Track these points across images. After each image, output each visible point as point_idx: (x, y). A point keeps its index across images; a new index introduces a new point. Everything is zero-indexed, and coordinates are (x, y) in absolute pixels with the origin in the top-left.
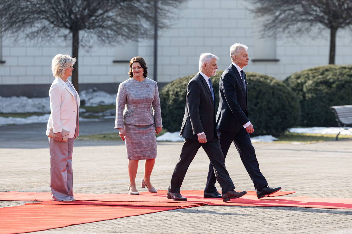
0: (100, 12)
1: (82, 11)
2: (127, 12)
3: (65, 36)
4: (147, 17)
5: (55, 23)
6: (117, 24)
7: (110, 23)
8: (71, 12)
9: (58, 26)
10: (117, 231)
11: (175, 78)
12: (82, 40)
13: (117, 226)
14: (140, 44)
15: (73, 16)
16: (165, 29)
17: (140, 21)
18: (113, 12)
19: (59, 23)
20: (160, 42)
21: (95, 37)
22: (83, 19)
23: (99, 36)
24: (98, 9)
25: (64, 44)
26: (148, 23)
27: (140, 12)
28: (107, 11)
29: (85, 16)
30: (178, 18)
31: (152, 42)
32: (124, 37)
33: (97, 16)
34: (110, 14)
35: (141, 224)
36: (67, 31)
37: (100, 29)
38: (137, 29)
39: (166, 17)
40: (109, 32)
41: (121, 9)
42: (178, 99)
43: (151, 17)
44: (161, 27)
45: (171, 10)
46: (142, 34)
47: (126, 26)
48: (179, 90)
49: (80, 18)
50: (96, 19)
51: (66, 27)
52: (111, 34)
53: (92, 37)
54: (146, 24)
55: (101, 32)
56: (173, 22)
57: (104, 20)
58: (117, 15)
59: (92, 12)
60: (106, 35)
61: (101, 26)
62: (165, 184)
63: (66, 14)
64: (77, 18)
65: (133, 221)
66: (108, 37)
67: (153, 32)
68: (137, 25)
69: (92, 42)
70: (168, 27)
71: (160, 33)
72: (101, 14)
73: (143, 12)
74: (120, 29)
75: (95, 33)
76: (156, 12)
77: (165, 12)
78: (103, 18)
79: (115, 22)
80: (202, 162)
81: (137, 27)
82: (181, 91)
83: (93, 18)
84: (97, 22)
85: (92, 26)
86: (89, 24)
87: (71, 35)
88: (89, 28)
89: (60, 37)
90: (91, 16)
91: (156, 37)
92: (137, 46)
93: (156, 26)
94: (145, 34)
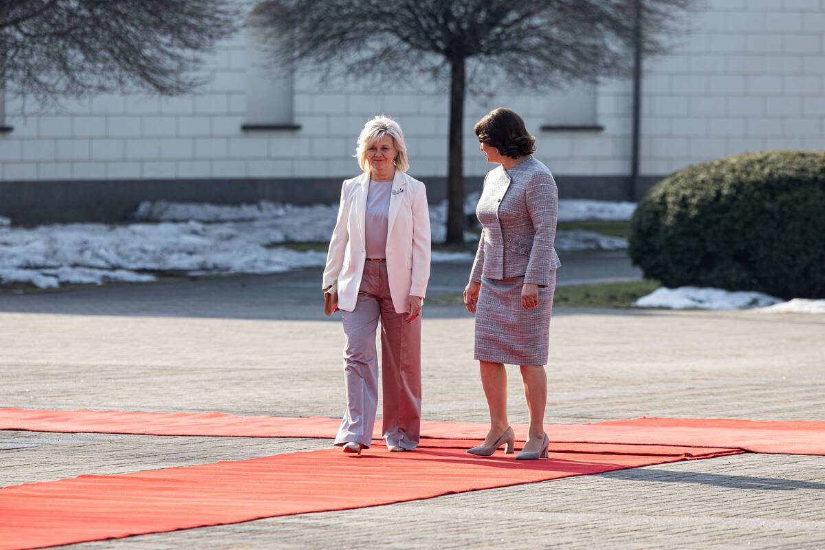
0: (513, 16)
1: (473, 14)
2: (573, 17)
3: (435, 71)
4: (617, 28)
5: (413, 39)
6: (550, 44)
7: (534, 41)
8: (448, 16)
9: (418, 47)
10: (549, 507)
11: (680, 166)
12: (472, 80)
13: (549, 497)
14: (601, 89)
15: (452, 26)
16: (658, 57)
17: (602, 37)
18: (542, 17)
19: (421, 39)
20: (647, 84)
21: (501, 73)
22: (476, 31)
23: (510, 71)
24: (508, 10)
25: (432, 87)
26: (621, 42)
27: (602, 17)
28: (528, 15)
29: (481, 25)
30: (689, 32)
31: (628, 85)
32: (567, 74)
33: (507, 26)
34: (537, 21)
35: (603, 494)
36: (438, 60)
37: (514, 55)
38: (595, 55)
39: (661, 28)
40: (534, 61)
41: (560, 9)
42: (687, 214)
43: (627, 29)
44: (651, 52)
45: (674, 13)
46: (606, 66)
47: (570, 47)
48: (688, 192)
49: (469, 30)
50: (503, 32)
51: (437, 50)
52: (537, 67)
53: (494, 73)
54: (615, 45)
55: (515, 61)
56: (676, 40)
57: (521, 35)
58: (551, 24)
59: (496, 17)
60: (527, 69)
61: (514, 48)
62: (657, 404)
63: (436, 20)
64: (462, 30)
65: (584, 487)
66: (530, 73)
67: (631, 63)
68: (595, 47)
69: (494, 83)
70: (664, 52)
71: (647, 64)
72: (516, 21)
73: (609, 17)
74: (558, 54)
75: (501, 64)
76: (638, 17)
77: (659, 17)
78: (519, 31)
79: (547, 38)
80: (739, 356)
81: (597, 52)
82: (693, 196)
83: (498, 30)
84: (506, 40)
85: (495, 48)
86: (489, 42)
87: (448, 67)
88: (488, 53)
89: (422, 71)
90: (493, 25)
91: (637, 74)
92: (596, 94)
93: (638, 46)
94: (612, 68)
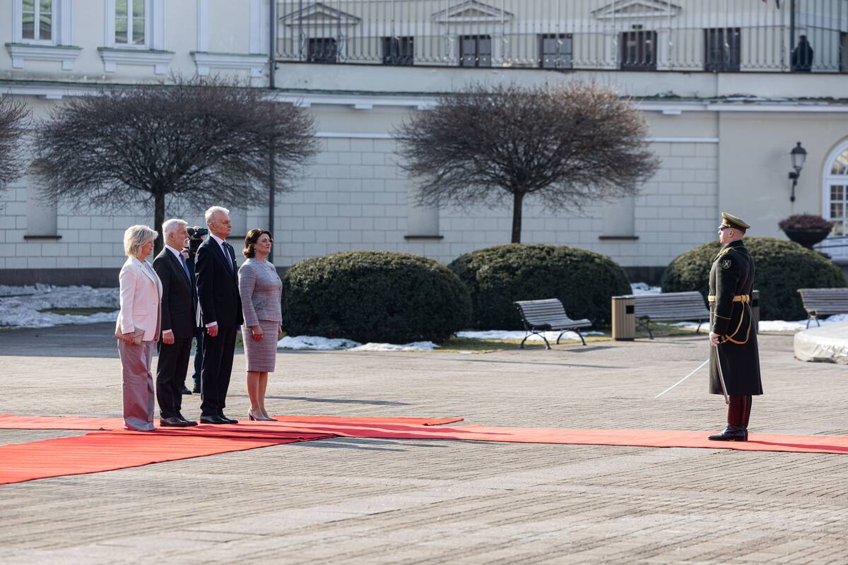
0: (194, 168)
1: (169, 167)
2: (231, 169)
3: (146, 202)
4: (259, 176)
5: (131, 183)
6: (217, 185)
7: (207, 183)
8: (153, 168)
9: (135, 187)
10: (215, 471)
11: (299, 262)
12: (168, 208)
13: (215, 465)
14: (249, 213)
15: (156, 174)
16: (284, 193)
17: (249, 181)
18: (212, 169)
19: (136, 182)
20: (277, 211)
21: (187, 202)
22: (170, 177)
23: (192, 202)
24: (191, 164)
25: (144, 212)
26: (261, 184)
27: (249, 168)
28: (203, 167)
29: (174, 173)
30: (303, 178)
31: (267, 210)
32: (228, 204)
33: (191, 174)
34: (209, 171)
35: (248, 462)
36: (148, 195)
37: (195, 192)
38: (246, 192)
39: (286, 176)
40: (207, 196)
41: (223, 164)
42: (303, 290)
43: (265, 176)
44: (280, 190)
45: (294, 167)
46: (252, 199)
47: (230, 187)
48: (303, 277)
49: (166, 176)
50: (188, 178)
51: (147, 189)
52: (209, 199)
53: (182, 203)
54: (258, 186)
55: (196, 196)
56: (295, 183)
57: (199, 180)
58: (217, 173)
59: (184, 168)
60: (202, 201)
61: (194, 188)
62: (283, 407)
63: (146, 171)
64: (162, 176)
65: (236, 458)
66: (205, 203)
67: (268, 197)
68: (245, 187)
69: (182, 209)
70: (288, 190)
71: (277, 198)
72: (196, 171)
73: (253, 169)
74: (222, 192)
75: (186, 198)
76: (272, 168)
77: (285, 169)
78: (198, 177)
79: (215, 181)
80: (334, 378)
81: (246, 190)
82: (306, 279)
83: (185, 176)
84: (190, 182)
85: (182, 188)
86: (179, 184)
87: (154, 200)
88: (178, 191)
89: (137, 202)
90: (182, 174)
91: (271, 204)
92: (246, 216)
93: (272, 188)
94: (256, 200)
